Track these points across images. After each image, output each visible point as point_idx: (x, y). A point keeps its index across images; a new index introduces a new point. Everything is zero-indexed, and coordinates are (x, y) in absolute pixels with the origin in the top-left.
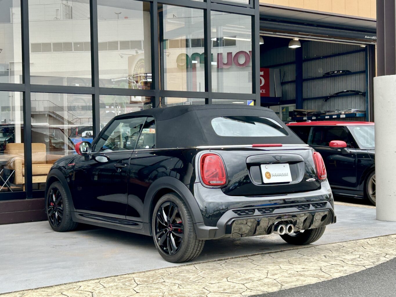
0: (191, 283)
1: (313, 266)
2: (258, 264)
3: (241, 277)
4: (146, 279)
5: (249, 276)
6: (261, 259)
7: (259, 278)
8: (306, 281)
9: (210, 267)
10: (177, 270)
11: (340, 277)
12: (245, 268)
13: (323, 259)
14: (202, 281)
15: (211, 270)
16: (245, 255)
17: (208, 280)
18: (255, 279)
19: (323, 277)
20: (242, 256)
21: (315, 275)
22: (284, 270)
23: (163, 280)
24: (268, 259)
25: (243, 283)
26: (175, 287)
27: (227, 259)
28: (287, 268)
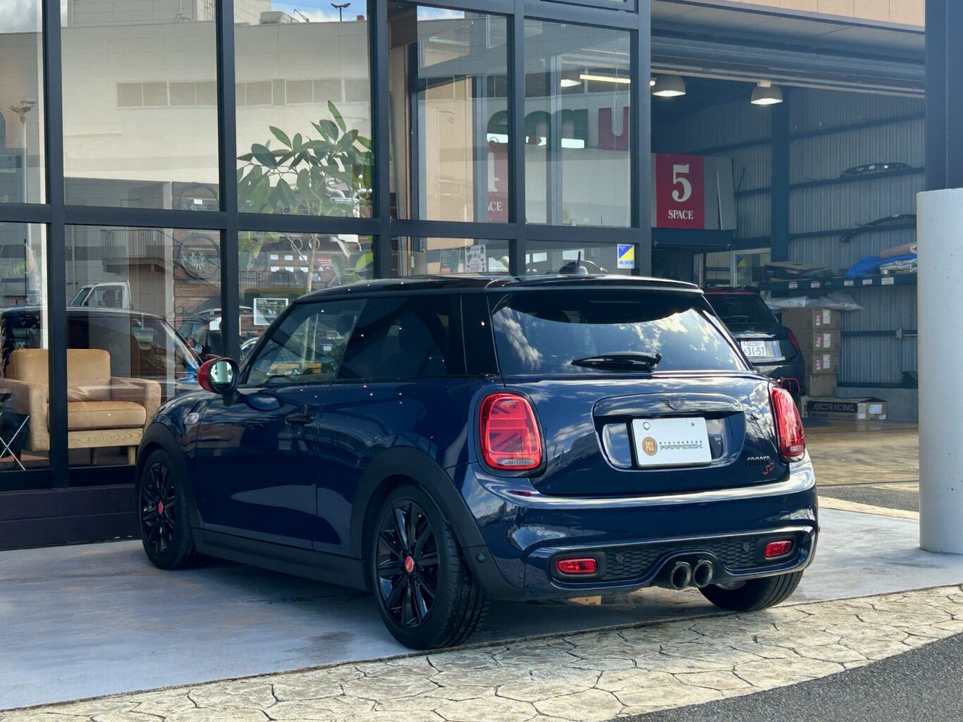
0: (407, 699)
1: (716, 661)
2: (583, 655)
3: (531, 686)
4: (301, 688)
5: (552, 685)
6: (595, 643)
7: (576, 689)
8: (686, 698)
9: (464, 661)
10: (382, 667)
12: (549, 664)
13: (746, 646)
14: (435, 694)
15: (466, 668)
16: (559, 633)
17: (448, 693)
18: (565, 692)
19: (732, 689)
20: (552, 636)
21: (713, 682)
22: (641, 670)
23: (342, 692)
24: (612, 642)
25: (531, 700)
26: (366, 708)
27: (512, 642)
28: (651, 667)
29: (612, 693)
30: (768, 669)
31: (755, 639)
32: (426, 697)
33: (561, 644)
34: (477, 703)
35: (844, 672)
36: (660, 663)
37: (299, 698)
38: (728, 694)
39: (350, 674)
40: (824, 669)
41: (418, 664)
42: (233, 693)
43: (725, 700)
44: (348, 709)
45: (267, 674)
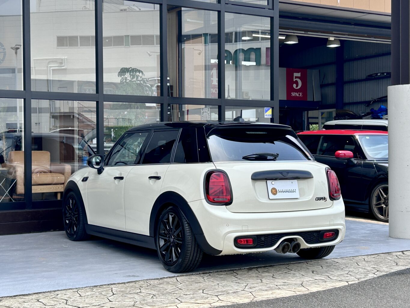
0: (166, 294)
1: (296, 280)
2: (240, 277)
3: (218, 289)
4: (123, 289)
5: (227, 289)
6: (246, 273)
7: (236, 291)
8: (281, 294)
9: (191, 279)
11: (317, 292)
12: (226, 281)
14: (178, 292)
15: (192, 282)
16: (232, 269)
17: (183, 292)
18: (231, 292)
19: (300, 291)
20: (228, 270)
22: (264, 284)
23: (140, 291)
24: (253, 273)
25: (217, 294)
26: (149, 297)
27: (211, 273)
28: (268, 282)
29: (250, 292)
30: (316, 284)
31: (313, 272)
32: (174, 293)
33: (232, 273)
34: (195, 296)
35: (348, 285)
36: (272, 281)
37: (122, 293)
38: (298, 293)
39: (144, 284)
40: (340, 284)
41: (172, 280)
42: (96, 291)
43: (297, 295)
44: (142, 298)
45: (110, 284)
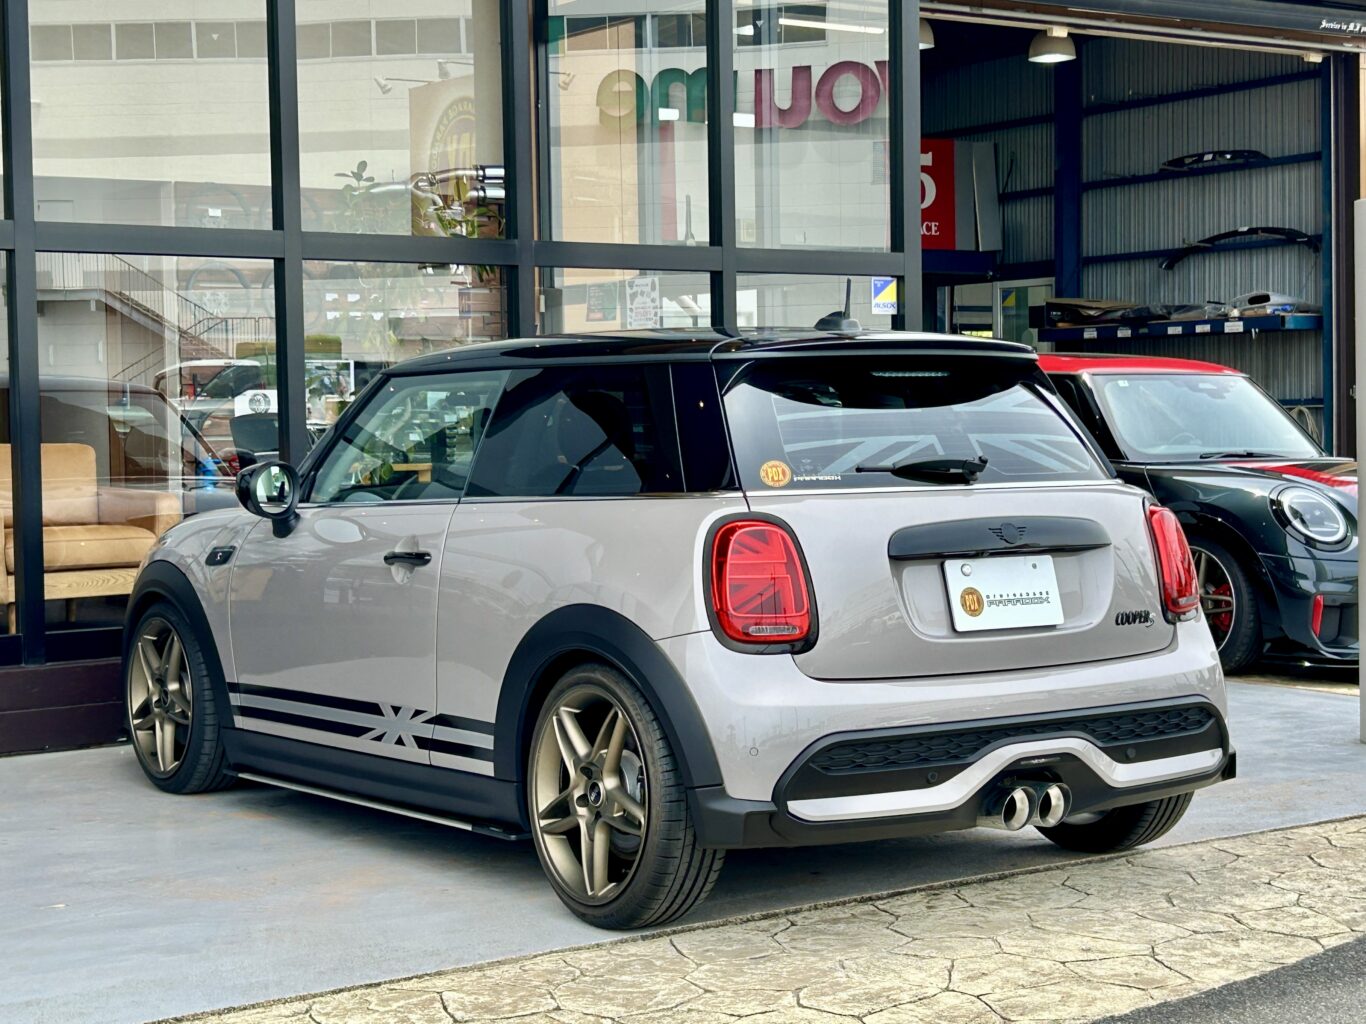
0: (661, 1014)
1: (1124, 939)
2: (914, 932)
3: (851, 987)
4: (487, 999)
5: (882, 985)
6: (925, 910)
7: (921, 992)
8: (1099, 1003)
9: (731, 946)
10: (606, 959)
11: (1223, 987)
12: (865, 948)
13: (1160, 912)
14: (702, 1004)
15: (737, 957)
16: (866, 895)
17: (722, 1002)
18: (906, 997)
19: (1162, 989)
20: (855, 900)
21: (1130, 976)
22: (1012, 957)
23: (555, 1005)
24: (951, 911)
25: (857, 1012)
27: (796, 912)
28: (1024, 950)
29: (978, 997)
30: (1206, 951)
31: (1169, 900)
32: (689, 1010)
33: (873, 914)
35: (1323, 954)
36: (1036, 943)
38: (1158, 997)
39: (558, 972)
40: (1292, 949)
41: (660, 952)
43: (1156, 1006)
